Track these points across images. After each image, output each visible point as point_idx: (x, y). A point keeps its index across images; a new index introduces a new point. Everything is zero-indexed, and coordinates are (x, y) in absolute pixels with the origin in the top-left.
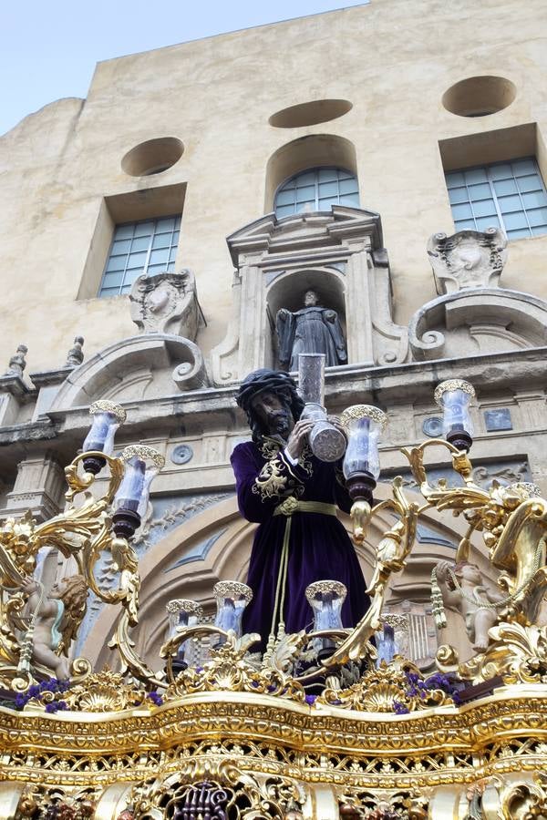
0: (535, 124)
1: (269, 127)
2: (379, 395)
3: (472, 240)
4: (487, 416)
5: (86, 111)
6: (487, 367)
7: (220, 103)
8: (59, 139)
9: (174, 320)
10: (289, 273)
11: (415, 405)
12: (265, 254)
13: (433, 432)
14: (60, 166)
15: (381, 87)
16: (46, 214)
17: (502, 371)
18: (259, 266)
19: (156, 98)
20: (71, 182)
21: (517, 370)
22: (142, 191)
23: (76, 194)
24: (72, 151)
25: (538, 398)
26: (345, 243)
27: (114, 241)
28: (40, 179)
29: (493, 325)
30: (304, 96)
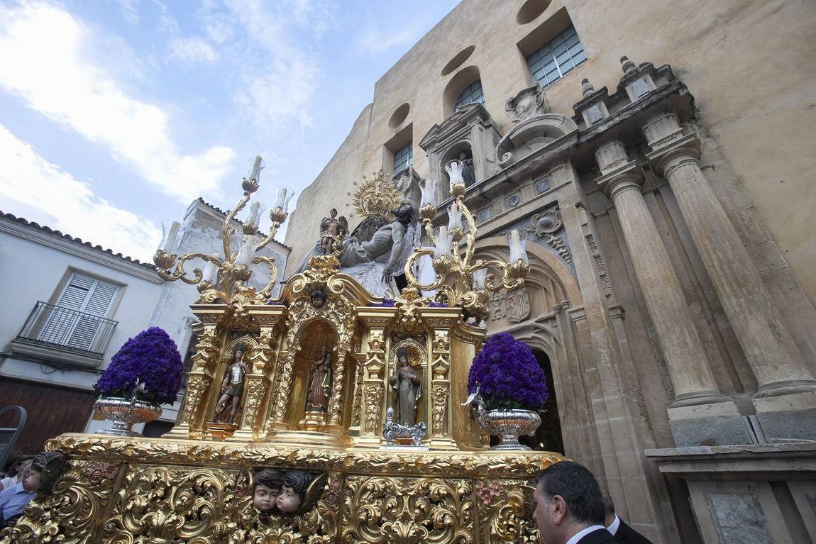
0: (564, 7)
1: (441, 77)
2: (485, 195)
3: (527, 94)
4: (537, 187)
5: (374, 108)
6: (530, 162)
7: (421, 77)
8: (367, 127)
9: (408, 190)
10: (448, 149)
11: (504, 194)
12: (437, 145)
13: (514, 204)
14: (368, 137)
15: (487, 29)
16: (366, 162)
17: (538, 161)
18: (435, 152)
19: (397, 88)
20: (373, 143)
21: (545, 158)
22: (397, 135)
23: (374, 148)
24: (372, 128)
25: (560, 168)
26: (468, 124)
27: (395, 161)
28: (363, 147)
29: (535, 137)
30: (454, 53)
